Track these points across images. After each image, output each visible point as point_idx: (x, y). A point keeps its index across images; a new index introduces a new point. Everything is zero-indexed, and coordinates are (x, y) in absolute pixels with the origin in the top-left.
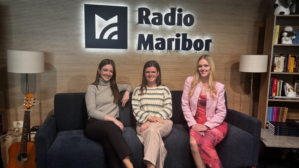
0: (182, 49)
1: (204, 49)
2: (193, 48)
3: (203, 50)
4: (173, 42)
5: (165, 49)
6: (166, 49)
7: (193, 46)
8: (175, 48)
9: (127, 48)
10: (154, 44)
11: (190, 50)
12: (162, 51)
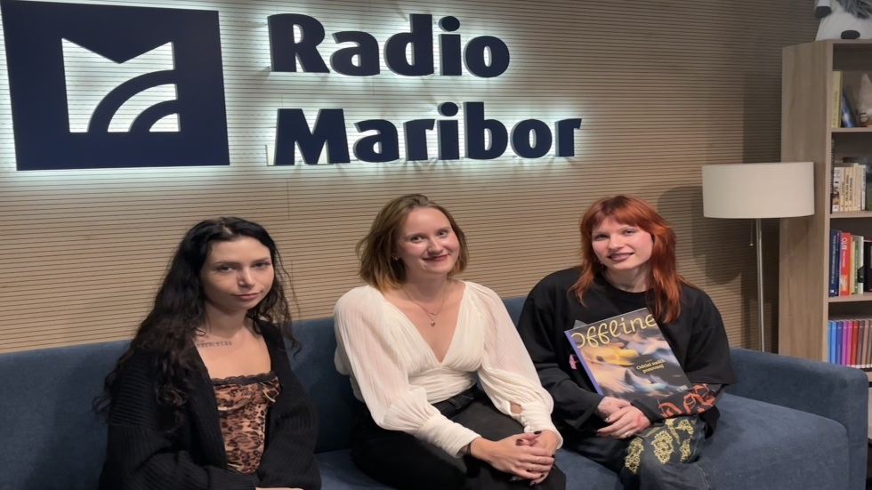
4: (428, 132)
5: (395, 156)
7: (509, 143)
9: (227, 163)
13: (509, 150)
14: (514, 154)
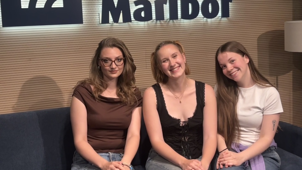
0: (183, 17)
1: (220, 14)
2: (202, 15)
3: (218, 16)
4: (164, 5)
5: (151, 19)
6: (153, 19)
7: (200, 11)
8: (169, 16)
9: (82, 22)
10: (131, 11)
11: (195, 19)
12: (146, 23)
13: (200, 14)
14: (203, 16)
